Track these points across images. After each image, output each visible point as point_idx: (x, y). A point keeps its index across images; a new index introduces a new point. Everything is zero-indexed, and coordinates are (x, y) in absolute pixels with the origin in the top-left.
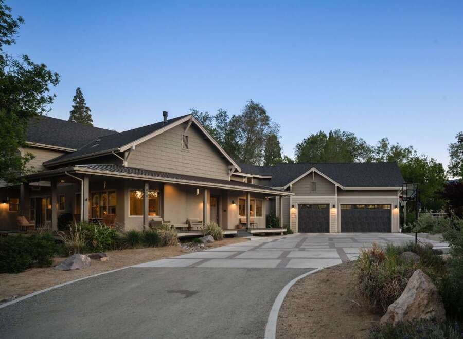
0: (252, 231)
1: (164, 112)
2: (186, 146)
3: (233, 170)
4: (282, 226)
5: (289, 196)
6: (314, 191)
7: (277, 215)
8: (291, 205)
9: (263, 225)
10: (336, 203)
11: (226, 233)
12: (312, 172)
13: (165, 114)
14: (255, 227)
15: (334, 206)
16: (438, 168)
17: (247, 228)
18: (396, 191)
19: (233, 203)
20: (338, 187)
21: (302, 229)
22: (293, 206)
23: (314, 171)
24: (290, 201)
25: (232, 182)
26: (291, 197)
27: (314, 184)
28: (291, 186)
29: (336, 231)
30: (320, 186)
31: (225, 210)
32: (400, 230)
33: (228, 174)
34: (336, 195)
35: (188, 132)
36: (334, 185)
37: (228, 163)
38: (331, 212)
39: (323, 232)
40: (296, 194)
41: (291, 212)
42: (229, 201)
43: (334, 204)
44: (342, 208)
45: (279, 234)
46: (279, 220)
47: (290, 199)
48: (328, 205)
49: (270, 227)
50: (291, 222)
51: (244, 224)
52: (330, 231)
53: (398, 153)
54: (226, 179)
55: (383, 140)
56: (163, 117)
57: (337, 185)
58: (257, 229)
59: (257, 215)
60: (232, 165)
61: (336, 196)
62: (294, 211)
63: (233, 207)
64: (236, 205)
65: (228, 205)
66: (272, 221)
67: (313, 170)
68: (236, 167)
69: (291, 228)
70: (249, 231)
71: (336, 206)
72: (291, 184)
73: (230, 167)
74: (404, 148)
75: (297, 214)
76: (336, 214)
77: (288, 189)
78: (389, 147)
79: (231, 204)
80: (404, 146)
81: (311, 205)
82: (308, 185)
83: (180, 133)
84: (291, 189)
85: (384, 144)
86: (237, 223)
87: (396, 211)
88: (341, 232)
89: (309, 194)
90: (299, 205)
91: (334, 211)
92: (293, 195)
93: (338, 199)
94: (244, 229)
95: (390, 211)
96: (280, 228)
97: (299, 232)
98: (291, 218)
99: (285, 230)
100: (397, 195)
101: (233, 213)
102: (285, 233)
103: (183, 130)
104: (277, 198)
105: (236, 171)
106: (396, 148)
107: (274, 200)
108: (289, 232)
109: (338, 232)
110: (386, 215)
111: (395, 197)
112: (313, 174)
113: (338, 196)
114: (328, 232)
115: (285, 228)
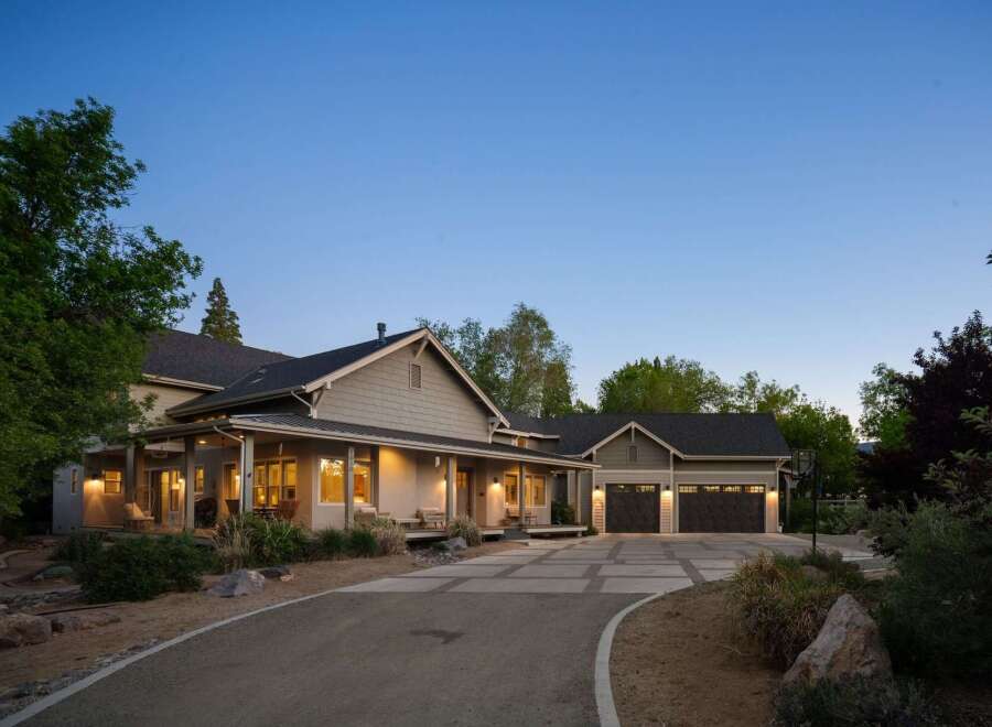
0: (530, 531)
1: (379, 324)
2: (417, 383)
3: (497, 425)
5: (591, 470)
6: (633, 461)
7: (570, 501)
8: (594, 486)
9: (547, 519)
10: (672, 481)
11: (486, 533)
12: (630, 429)
13: (381, 328)
14: (532, 523)
15: (668, 488)
16: (842, 423)
17: (521, 525)
18: (774, 462)
19: (496, 481)
20: (675, 456)
21: (612, 527)
22: (597, 488)
23: (633, 428)
24: (591, 479)
25: (495, 446)
26: (594, 471)
27: (633, 448)
28: (594, 452)
29: (671, 530)
30: (643, 452)
31: (483, 494)
32: (780, 529)
33: (488, 431)
34: (672, 468)
35: (420, 358)
36: (668, 451)
37: (488, 413)
38: (662, 498)
39: (649, 532)
40: (604, 468)
41: (594, 498)
42: (489, 479)
43: (667, 483)
44: (682, 491)
45: (573, 535)
46: (573, 512)
47: (591, 475)
48: (658, 486)
49: (557, 524)
50: (593, 514)
51: (516, 518)
52: (661, 530)
53: (774, 398)
54: (484, 440)
55: (749, 376)
56: (377, 332)
57: (673, 451)
58: (537, 526)
59: (536, 503)
60: (494, 415)
61: (671, 471)
62: (599, 495)
63: (496, 489)
64: (502, 485)
65: (488, 485)
66: (561, 513)
67: (633, 425)
68: (503, 419)
69: (594, 524)
70: (523, 530)
71: (671, 487)
72: (594, 450)
73: (491, 420)
74: (784, 388)
75: (604, 502)
76: (671, 505)
77: (589, 458)
78: (759, 386)
79: (491, 484)
80: (784, 385)
81: (626, 486)
82: (623, 450)
83: (406, 360)
84: (594, 458)
85: (751, 381)
86: (503, 516)
87: (772, 497)
88: (680, 531)
89: (626, 467)
90: (607, 485)
91: (667, 496)
92: (598, 468)
93: (675, 476)
94: (516, 527)
95: (762, 497)
96: (577, 525)
97: (607, 531)
98: (594, 508)
99: (585, 529)
100: (774, 469)
101: (496, 498)
102: (584, 534)
103: (411, 355)
104: (569, 472)
105: (502, 426)
106: (772, 389)
107: (565, 476)
108: (592, 532)
109: (674, 532)
110: (756, 504)
111: (772, 473)
112: (633, 432)
113: (675, 469)
114: (658, 532)
115: (584, 524)
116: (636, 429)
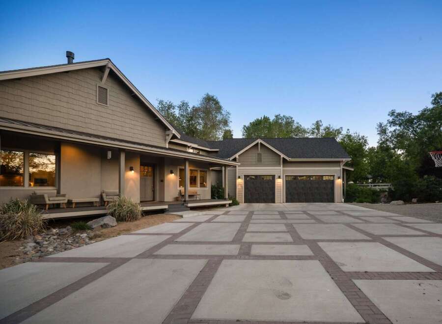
0: (190, 205)
1: (67, 52)
2: (104, 100)
3: (171, 136)
4: (227, 197)
5: (235, 167)
6: (259, 162)
7: (223, 186)
8: (237, 176)
9: (209, 197)
10: (282, 174)
12: (258, 143)
13: (70, 56)
14: (198, 199)
15: (279, 177)
17: (185, 201)
18: (340, 162)
19: (172, 172)
20: (283, 158)
21: (247, 200)
22: (239, 177)
23: (259, 143)
24: (236, 172)
25: (169, 149)
26: (237, 168)
27: (259, 155)
28: (237, 157)
29: (282, 202)
30: (266, 157)
31: (162, 181)
32: (343, 200)
33: (165, 140)
34: (282, 166)
35: (105, 82)
36: (280, 156)
37: (166, 129)
38: (276, 183)
39: (269, 202)
41: (237, 184)
42: (166, 171)
43: (279, 175)
44: (287, 179)
45: (223, 206)
46: (224, 190)
47: (236, 170)
48: (274, 176)
49: (215, 198)
50: (237, 193)
51: (183, 196)
52: (276, 202)
56: (67, 58)
57: (282, 156)
58: (200, 201)
59: (201, 186)
60: (169, 130)
61: (281, 168)
62: (240, 182)
63: (172, 178)
64: (176, 174)
65: (165, 174)
66: (217, 192)
67: (259, 141)
68: (174, 132)
69: (237, 199)
70: (185, 205)
71: (282, 177)
72: (237, 156)
73: (167, 132)
75: (243, 185)
76: (282, 185)
77: (235, 160)
78: (322, 128)
79: (168, 174)
81: (256, 176)
82: (253, 156)
84: (237, 160)
86: (176, 195)
87: (339, 182)
88: (286, 202)
89: (256, 165)
90: (245, 176)
91: (279, 182)
92: (239, 166)
93: (283, 170)
94: (182, 203)
95: (332, 182)
96: (225, 199)
97: (245, 203)
98: (237, 189)
99: (231, 202)
100: (340, 166)
101: (171, 184)
102: (230, 205)
103: (98, 80)
105: (174, 137)
107: (220, 172)
108: (235, 203)
109: (284, 202)
110: (329, 186)
111: (338, 168)
112: (259, 145)
113: (283, 167)
114: (274, 202)
115: (230, 199)
116: (261, 144)
